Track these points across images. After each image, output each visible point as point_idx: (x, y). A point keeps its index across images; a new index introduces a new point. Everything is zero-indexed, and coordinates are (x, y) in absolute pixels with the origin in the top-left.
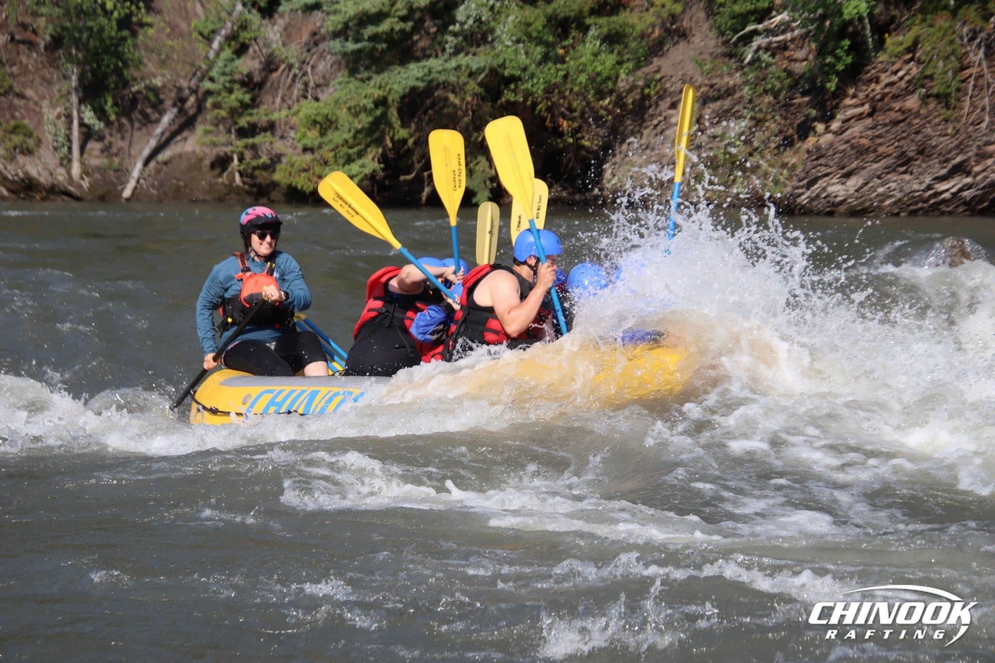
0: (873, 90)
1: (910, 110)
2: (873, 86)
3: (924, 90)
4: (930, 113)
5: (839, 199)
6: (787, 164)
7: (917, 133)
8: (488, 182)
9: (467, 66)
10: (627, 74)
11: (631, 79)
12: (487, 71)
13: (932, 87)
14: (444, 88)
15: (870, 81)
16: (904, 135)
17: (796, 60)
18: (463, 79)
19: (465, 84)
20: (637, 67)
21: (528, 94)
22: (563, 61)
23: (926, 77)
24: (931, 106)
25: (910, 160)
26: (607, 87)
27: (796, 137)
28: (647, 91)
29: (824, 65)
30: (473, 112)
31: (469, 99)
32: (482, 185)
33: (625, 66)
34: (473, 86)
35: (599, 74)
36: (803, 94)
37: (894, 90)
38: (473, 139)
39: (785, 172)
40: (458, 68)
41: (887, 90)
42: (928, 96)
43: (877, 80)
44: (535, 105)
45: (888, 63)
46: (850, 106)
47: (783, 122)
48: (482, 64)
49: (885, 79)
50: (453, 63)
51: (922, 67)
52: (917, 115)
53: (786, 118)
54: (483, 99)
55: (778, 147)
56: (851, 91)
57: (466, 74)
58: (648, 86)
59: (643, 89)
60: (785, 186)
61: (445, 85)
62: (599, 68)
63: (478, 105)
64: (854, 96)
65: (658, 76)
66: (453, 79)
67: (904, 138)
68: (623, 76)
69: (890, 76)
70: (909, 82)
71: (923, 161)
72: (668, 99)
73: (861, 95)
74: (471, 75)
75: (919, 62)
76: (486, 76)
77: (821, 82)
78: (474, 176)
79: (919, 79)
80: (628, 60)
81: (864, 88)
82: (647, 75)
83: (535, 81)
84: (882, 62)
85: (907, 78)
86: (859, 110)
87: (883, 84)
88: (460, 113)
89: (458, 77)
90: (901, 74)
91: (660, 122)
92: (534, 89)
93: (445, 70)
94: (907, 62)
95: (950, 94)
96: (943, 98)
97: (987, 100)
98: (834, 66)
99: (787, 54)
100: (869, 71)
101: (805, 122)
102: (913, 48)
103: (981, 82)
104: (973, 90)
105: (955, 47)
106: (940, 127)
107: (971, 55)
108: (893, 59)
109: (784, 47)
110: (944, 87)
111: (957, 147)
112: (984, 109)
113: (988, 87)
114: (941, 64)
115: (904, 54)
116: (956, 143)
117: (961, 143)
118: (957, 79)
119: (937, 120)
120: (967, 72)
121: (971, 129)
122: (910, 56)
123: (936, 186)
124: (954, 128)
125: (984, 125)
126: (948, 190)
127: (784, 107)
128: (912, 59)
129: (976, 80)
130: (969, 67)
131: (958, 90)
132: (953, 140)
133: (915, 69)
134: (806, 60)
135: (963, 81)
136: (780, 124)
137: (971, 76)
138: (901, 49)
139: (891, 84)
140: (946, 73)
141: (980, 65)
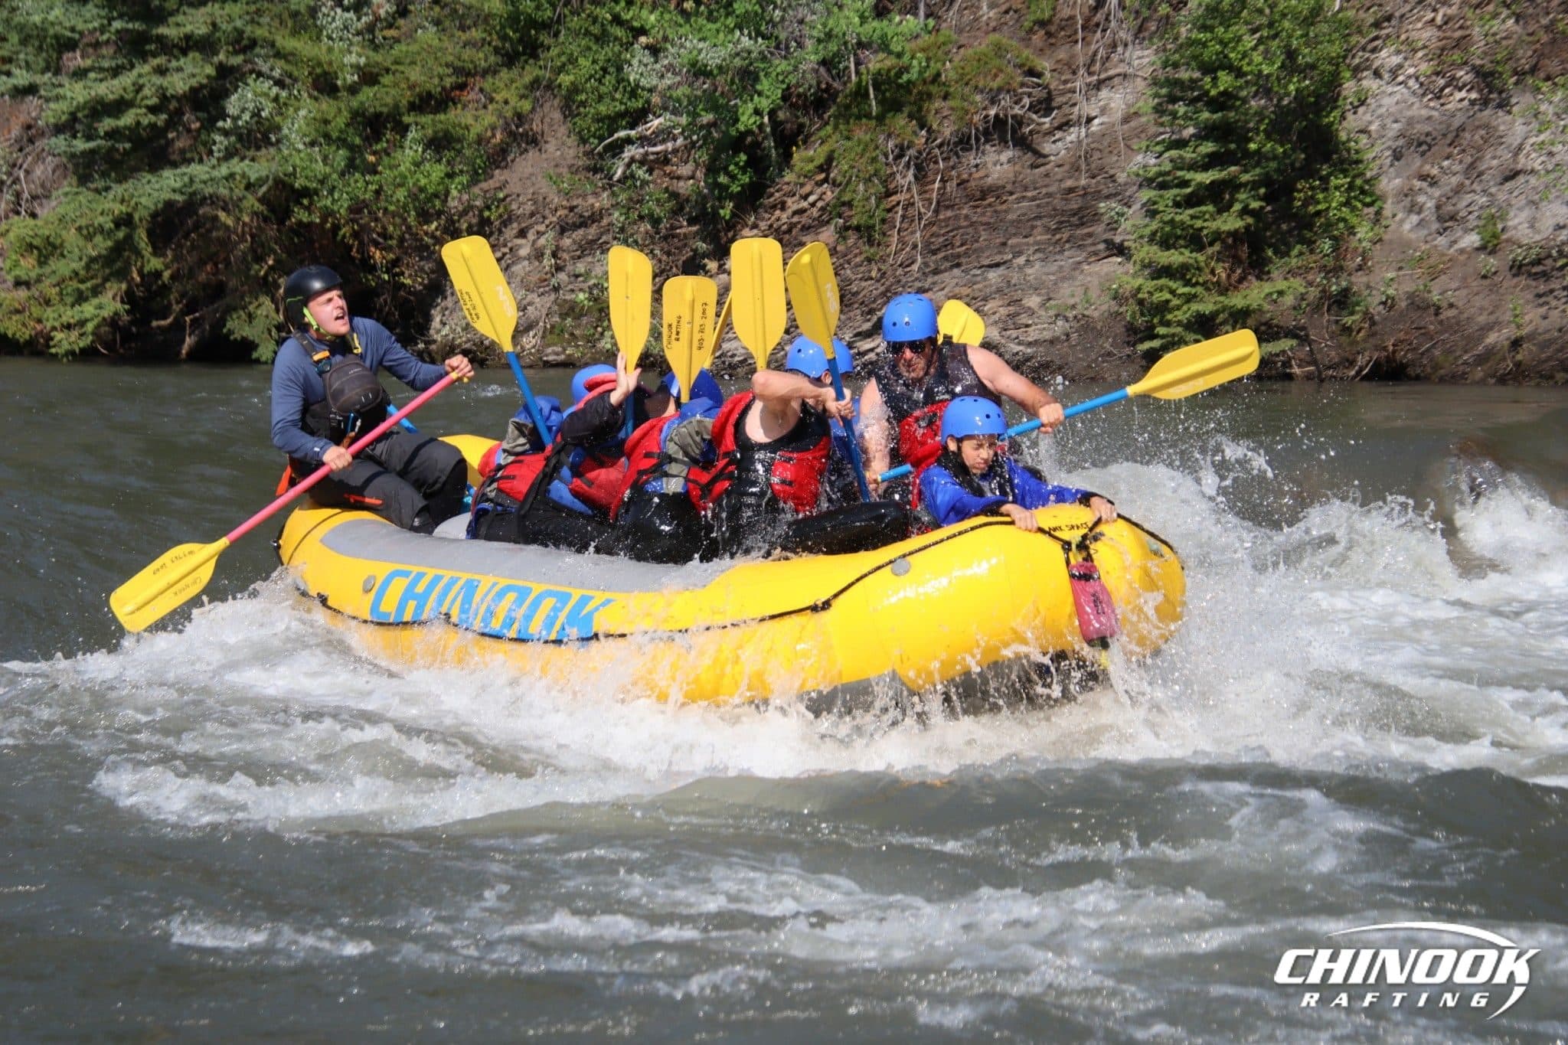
0: (778, 219)
2: (778, 212)
3: (841, 221)
4: (849, 250)
5: (737, 359)
8: (274, 332)
9: (244, 175)
10: (460, 191)
11: (465, 197)
12: (270, 182)
13: (850, 217)
14: (213, 203)
15: (774, 207)
17: (679, 178)
18: (238, 193)
19: (240, 200)
20: (475, 180)
21: (327, 214)
22: (375, 172)
23: (844, 204)
24: (851, 242)
26: (434, 206)
28: (486, 214)
29: (715, 186)
30: (252, 236)
31: (247, 219)
32: (266, 335)
33: (457, 180)
34: (251, 202)
35: (422, 190)
36: (691, 221)
37: (804, 219)
38: (252, 272)
40: (231, 176)
41: (795, 219)
42: (847, 228)
43: (783, 207)
44: (336, 228)
45: (796, 184)
47: (664, 258)
48: (264, 173)
49: (793, 205)
50: (224, 170)
51: (837, 190)
53: (669, 254)
54: (266, 219)
56: (751, 219)
57: (242, 186)
58: (489, 208)
59: (481, 211)
61: (214, 200)
62: (423, 182)
63: (259, 227)
64: (755, 226)
65: (501, 195)
66: (223, 191)
68: (454, 193)
69: (798, 202)
70: (823, 209)
72: (515, 225)
73: (763, 225)
74: (249, 186)
75: (834, 184)
76: (269, 190)
77: (712, 207)
78: (255, 322)
79: (835, 206)
80: (461, 171)
81: (767, 216)
82: (486, 192)
83: (336, 195)
84: (788, 184)
85: (820, 204)
87: (789, 212)
88: (234, 237)
89: (231, 189)
90: (812, 199)
91: (504, 255)
92: (336, 208)
93: (212, 179)
94: (819, 184)
95: (874, 226)
96: (865, 231)
97: (918, 234)
98: (727, 187)
99: (668, 169)
100: (772, 195)
101: (693, 258)
102: (826, 167)
103: (910, 211)
104: (902, 222)
105: (878, 165)
106: (862, 269)
107: (898, 176)
108: (802, 180)
109: (664, 160)
110: (865, 217)
111: (883, 294)
112: (915, 246)
113: (920, 219)
114: (861, 187)
115: (815, 174)
116: (882, 289)
117: (888, 290)
118: (882, 207)
119: (858, 259)
120: (894, 198)
121: (900, 271)
122: (823, 176)
123: (858, 344)
124: (879, 270)
125: (915, 267)
126: (872, 350)
127: (665, 238)
128: (826, 180)
129: (905, 209)
130: (896, 193)
131: (883, 221)
132: (878, 285)
133: (829, 193)
134: (692, 177)
135: (889, 210)
136: (660, 261)
137: (898, 203)
138: (811, 166)
139: (801, 212)
140: (868, 199)
141: (909, 189)
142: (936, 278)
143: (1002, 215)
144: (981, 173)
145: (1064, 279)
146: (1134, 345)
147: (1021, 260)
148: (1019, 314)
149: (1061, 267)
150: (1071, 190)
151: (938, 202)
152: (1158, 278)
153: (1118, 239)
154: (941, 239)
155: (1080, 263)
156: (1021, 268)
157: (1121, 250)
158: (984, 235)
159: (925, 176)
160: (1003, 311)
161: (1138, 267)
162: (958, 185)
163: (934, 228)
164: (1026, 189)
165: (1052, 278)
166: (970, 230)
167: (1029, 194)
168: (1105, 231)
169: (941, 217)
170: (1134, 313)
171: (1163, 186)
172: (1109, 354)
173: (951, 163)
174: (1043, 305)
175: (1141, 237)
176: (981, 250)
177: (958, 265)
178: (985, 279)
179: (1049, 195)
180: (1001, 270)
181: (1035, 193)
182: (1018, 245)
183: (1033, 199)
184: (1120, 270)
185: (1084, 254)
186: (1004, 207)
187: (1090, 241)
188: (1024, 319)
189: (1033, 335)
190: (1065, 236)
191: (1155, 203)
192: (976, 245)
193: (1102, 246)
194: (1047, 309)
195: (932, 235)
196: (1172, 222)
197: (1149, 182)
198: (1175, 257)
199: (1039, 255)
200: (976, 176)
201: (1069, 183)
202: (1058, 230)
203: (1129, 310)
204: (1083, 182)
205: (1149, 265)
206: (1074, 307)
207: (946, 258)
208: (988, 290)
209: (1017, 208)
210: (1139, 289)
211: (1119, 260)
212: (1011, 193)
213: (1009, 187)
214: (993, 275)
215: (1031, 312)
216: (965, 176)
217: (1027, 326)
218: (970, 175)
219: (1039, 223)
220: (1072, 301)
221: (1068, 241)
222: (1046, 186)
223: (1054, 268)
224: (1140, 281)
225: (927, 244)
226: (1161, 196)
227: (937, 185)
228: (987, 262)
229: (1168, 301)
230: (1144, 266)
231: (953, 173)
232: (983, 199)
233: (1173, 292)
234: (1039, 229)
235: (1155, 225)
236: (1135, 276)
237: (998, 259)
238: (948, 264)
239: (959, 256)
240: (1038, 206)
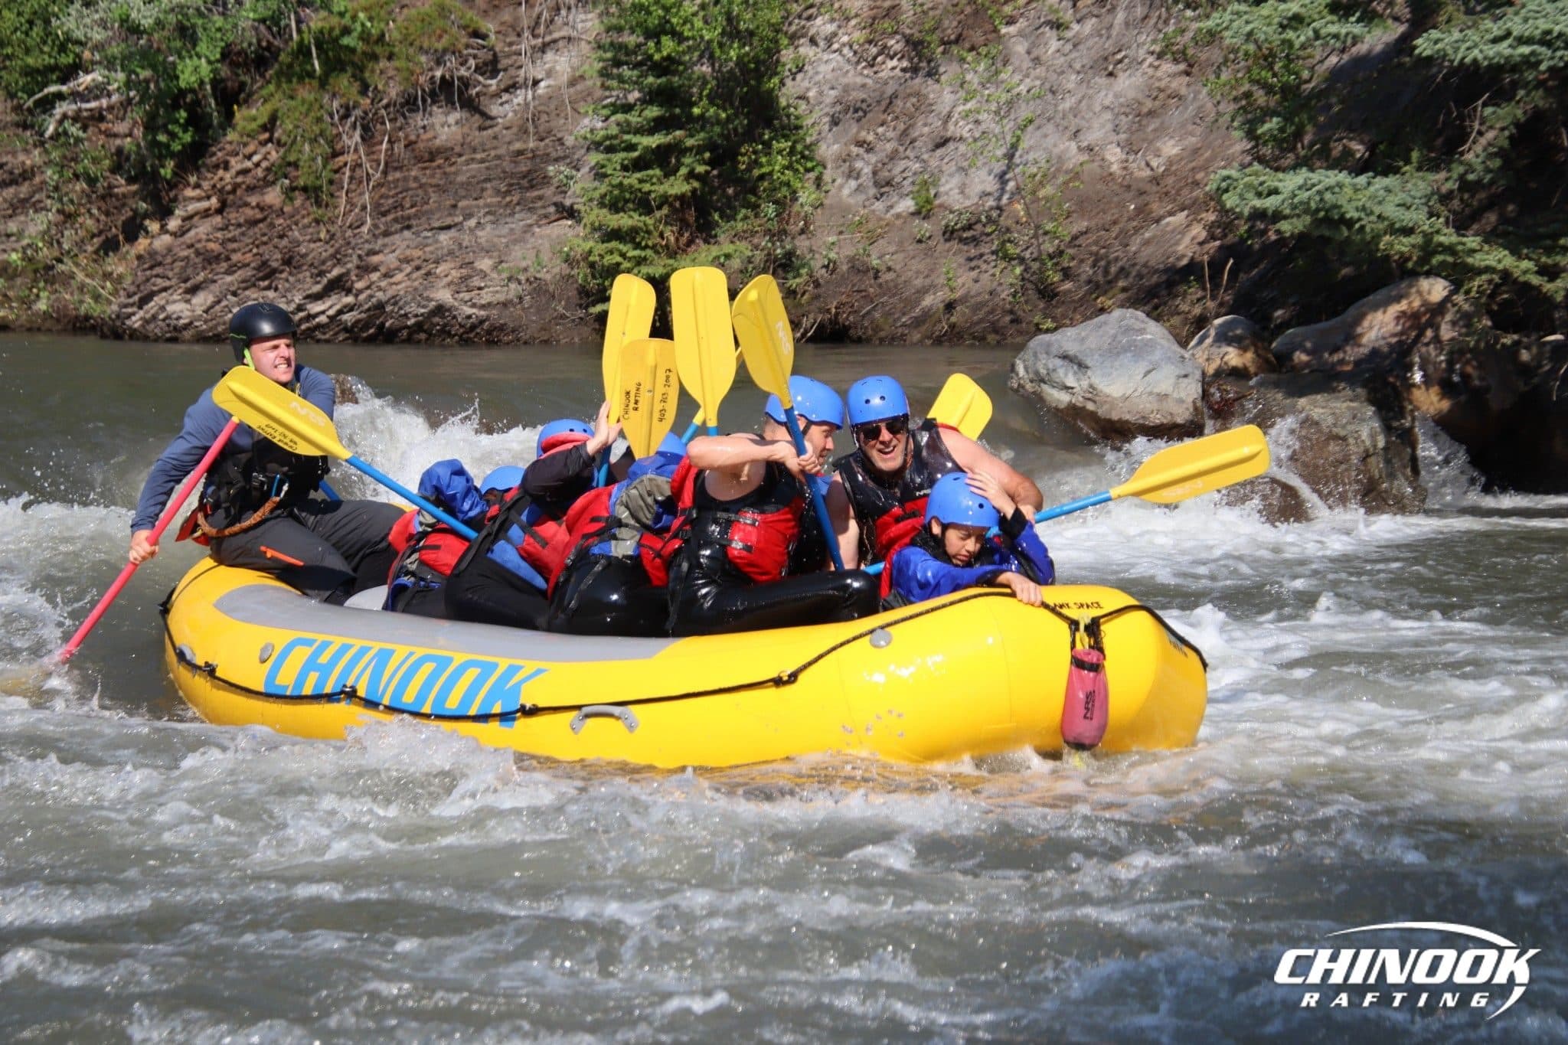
0: (221, 179)
1: (270, 207)
2: (221, 173)
3: (287, 182)
4: (297, 211)
5: (182, 322)
6: (111, 274)
7: (281, 237)
13: (297, 177)
15: (217, 167)
16: (265, 239)
17: (116, 136)
23: (289, 164)
24: (298, 202)
25: (274, 271)
27: (121, 238)
29: (154, 144)
36: (131, 180)
37: (249, 180)
39: (108, 284)
41: (239, 179)
42: (293, 189)
43: (226, 166)
45: (239, 144)
46: (193, 198)
47: (103, 218)
49: (236, 164)
51: (282, 150)
52: (281, 213)
53: (107, 214)
55: (96, 252)
56: (193, 179)
60: (110, 303)
64: (197, 186)
67: (265, 243)
69: (242, 162)
70: (268, 170)
71: (290, 274)
73: (206, 185)
75: (279, 144)
77: (152, 166)
79: (280, 167)
81: (209, 175)
84: (231, 143)
85: (264, 164)
86: (205, 204)
87: (233, 171)
90: (256, 158)
94: (264, 143)
95: (321, 187)
96: (312, 192)
97: (367, 196)
98: (167, 146)
99: (103, 126)
100: (214, 154)
101: (133, 219)
102: (270, 126)
103: (358, 172)
104: (350, 183)
105: (324, 126)
106: (311, 230)
107: (345, 137)
108: (245, 139)
109: (98, 117)
110: (312, 178)
111: (333, 256)
112: (364, 208)
113: (368, 180)
114: (307, 147)
115: (259, 133)
116: (331, 251)
117: (337, 252)
118: (329, 167)
119: (306, 221)
120: (341, 159)
121: (349, 233)
122: (267, 135)
123: (309, 306)
124: (328, 231)
125: (365, 229)
126: (323, 312)
127: (103, 198)
128: (270, 140)
129: (353, 170)
130: (342, 153)
131: (331, 182)
132: (328, 247)
133: (274, 153)
134: (130, 135)
135: (336, 171)
136: (98, 221)
137: (345, 164)
138: (254, 125)
139: (245, 172)
140: (314, 159)
141: (356, 150)
142: (387, 240)
143: (452, 177)
144: (429, 135)
145: (515, 241)
146: (586, 308)
147: (472, 222)
148: (471, 277)
149: (512, 230)
150: (520, 153)
151: (386, 164)
152: (609, 241)
153: (568, 202)
154: (391, 201)
155: (531, 226)
156: (471, 230)
157: (571, 213)
158: (434, 197)
159: (372, 136)
160: (455, 274)
161: (588, 230)
162: (406, 146)
163: (383, 190)
164: (474, 151)
165: (504, 240)
166: (420, 192)
167: (478, 156)
168: (555, 194)
169: (390, 178)
170: (586, 276)
171: (611, 150)
172: (563, 317)
173: (398, 124)
174: (495, 268)
175: (591, 200)
176: (431, 212)
177: (408, 227)
178: (437, 241)
179: (498, 157)
180: (453, 233)
181: (483, 155)
182: (468, 207)
183: (482, 161)
184: (571, 233)
185: (535, 217)
186: (453, 169)
187: (539, 204)
188: (476, 282)
189: (486, 297)
190: (515, 199)
191: (603, 166)
192: (426, 207)
193: (552, 209)
194: (499, 273)
195: (382, 197)
196: (621, 184)
197: (596, 145)
198: (625, 220)
199: (489, 218)
200: (424, 137)
201: (518, 146)
202: (508, 192)
203: (581, 273)
204: (531, 145)
205: (600, 228)
206: (525, 270)
207: (396, 220)
208: (439, 253)
209: (466, 170)
210: (590, 252)
211: (570, 222)
212: (460, 155)
213: (458, 149)
214: (444, 237)
215: (484, 275)
216: (413, 138)
217: (480, 289)
218: (418, 136)
219: (488, 185)
220: (524, 264)
221: (518, 204)
222: (495, 148)
223: (505, 230)
224: (591, 244)
225: (377, 205)
226: (609, 160)
227: (384, 146)
228: (437, 224)
229: (618, 264)
230: (594, 229)
231: (401, 134)
232: (432, 160)
233: (623, 255)
234: (489, 192)
235: (603, 188)
236: (585, 239)
237: (448, 221)
238: (399, 226)
239: (409, 218)
240: (488, 168)
